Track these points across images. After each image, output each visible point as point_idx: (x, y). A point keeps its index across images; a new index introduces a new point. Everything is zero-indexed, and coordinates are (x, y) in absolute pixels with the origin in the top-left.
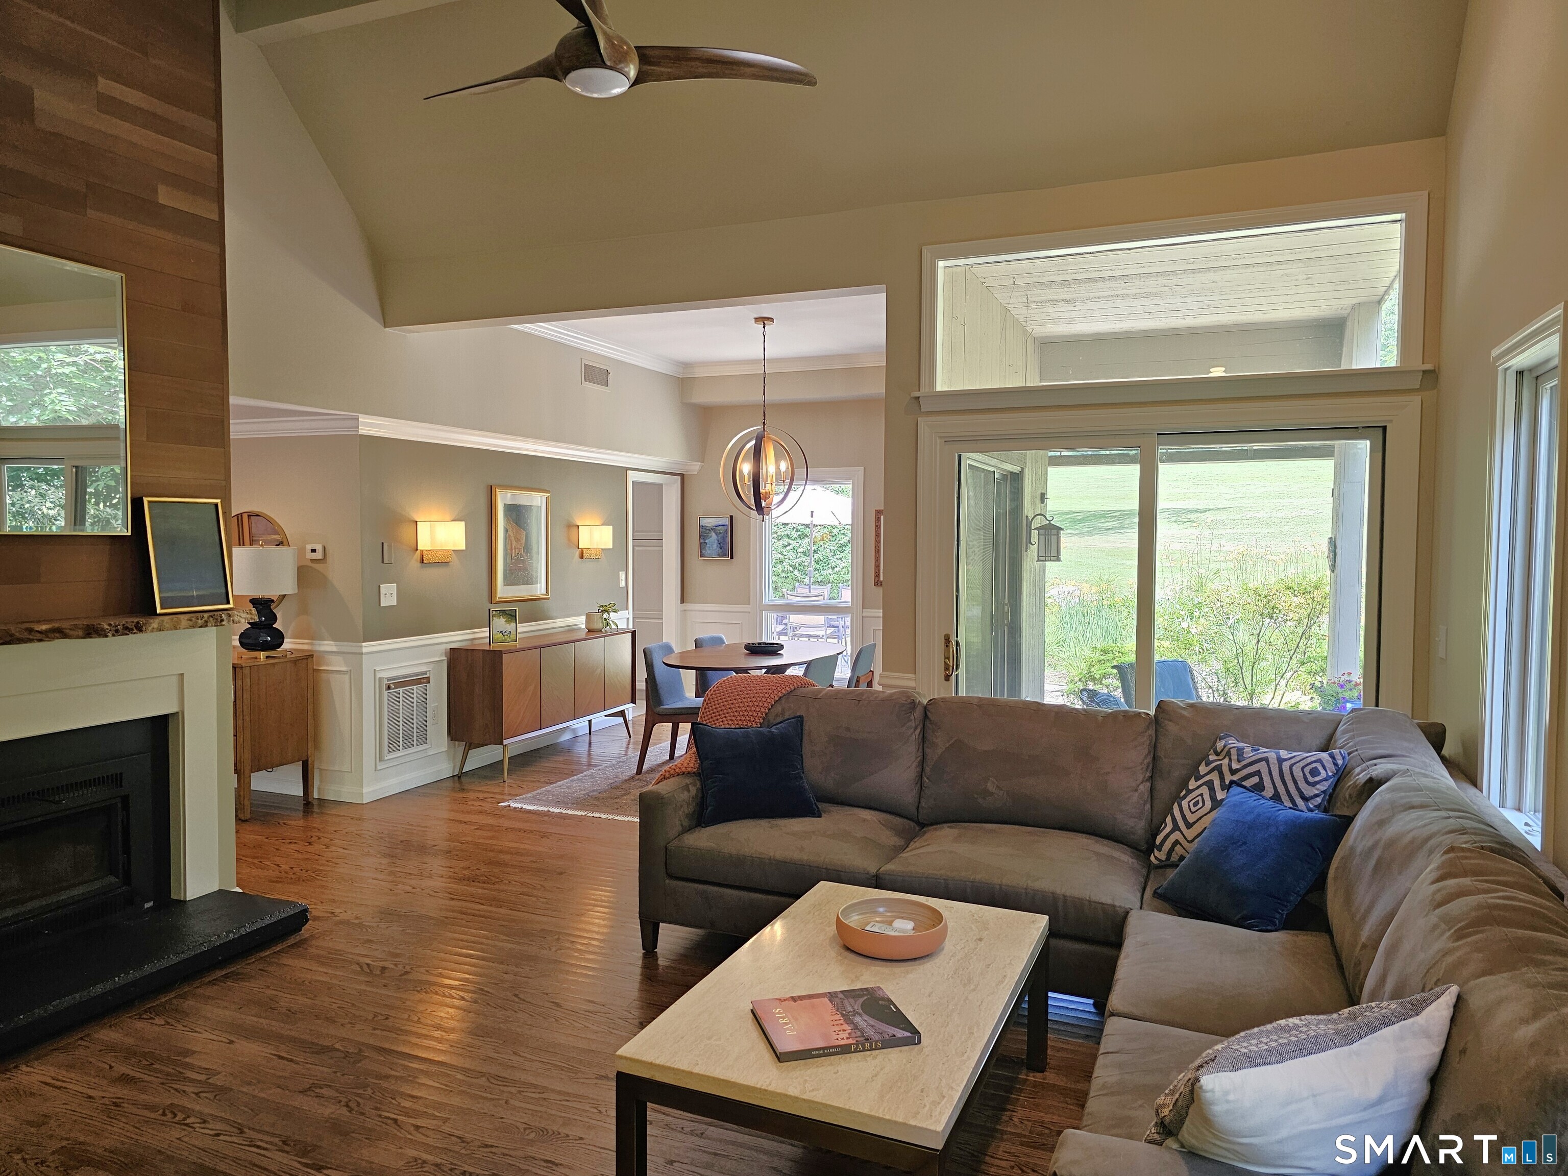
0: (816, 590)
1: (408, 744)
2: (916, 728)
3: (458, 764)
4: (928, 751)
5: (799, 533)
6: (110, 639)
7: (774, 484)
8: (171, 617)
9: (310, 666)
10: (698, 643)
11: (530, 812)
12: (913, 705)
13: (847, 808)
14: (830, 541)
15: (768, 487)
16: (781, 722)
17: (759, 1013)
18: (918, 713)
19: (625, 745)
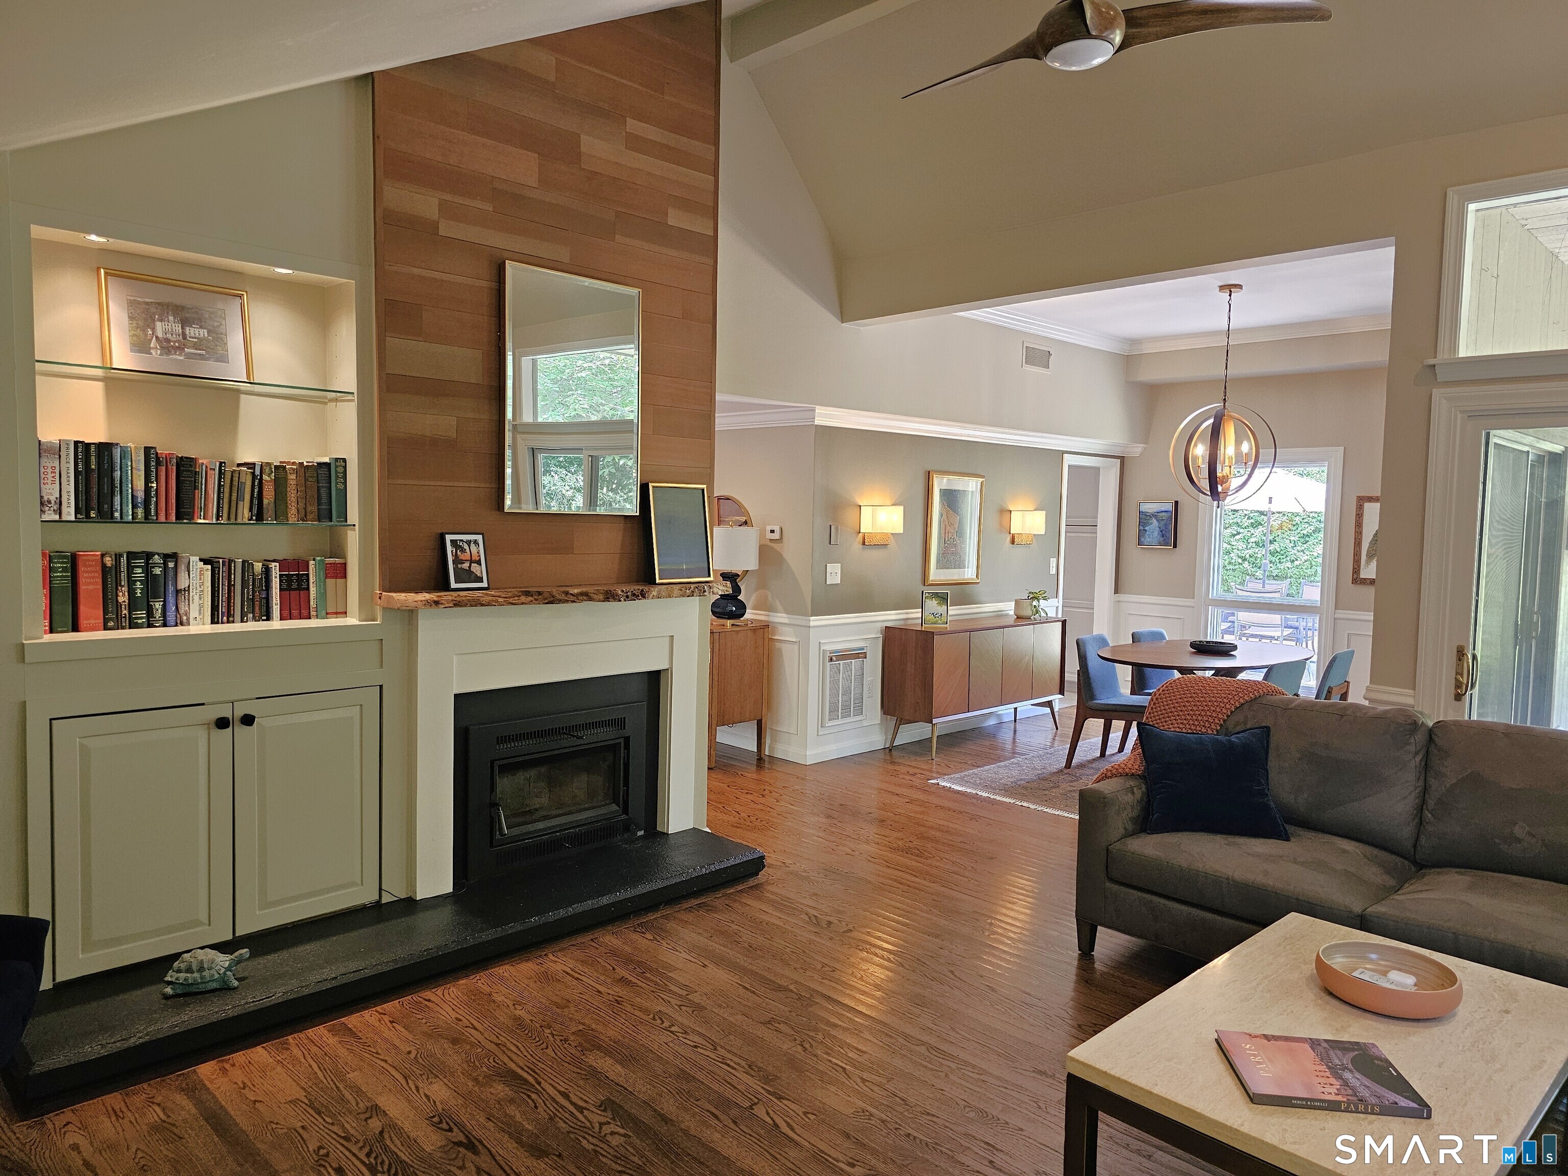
0: (1271, 585)
1: (846, 715)
2: (1417, 753)
3: (890, 737)
4: (1432, 781)
5: (1252, 521)
6: (623, 603)
7: (1232, 467)
8: (666, 586)
9: (766, 635)
10: (1135, 638)
11: (958, 792)
12: (1414, 726)
13: (1321, 835)
14: (1290, 530)
15: (1226, 470)
16: (1243, 732)
17: (1226, 1044)
18: (1420, 737)
19: (1050, 736)
